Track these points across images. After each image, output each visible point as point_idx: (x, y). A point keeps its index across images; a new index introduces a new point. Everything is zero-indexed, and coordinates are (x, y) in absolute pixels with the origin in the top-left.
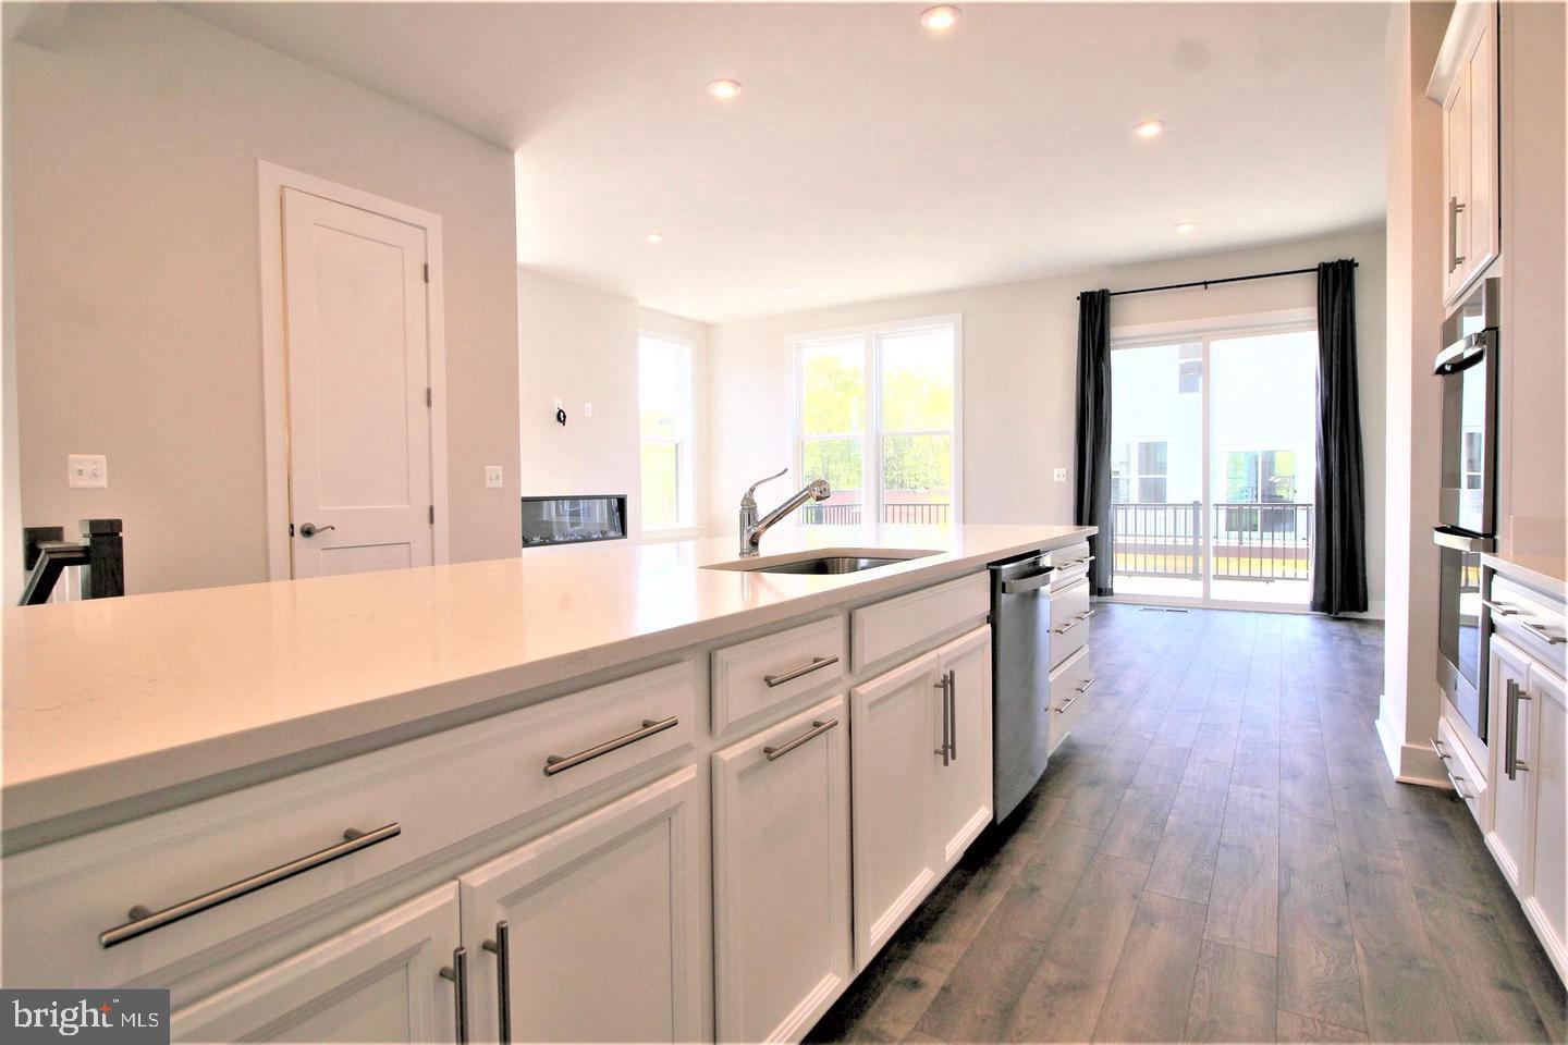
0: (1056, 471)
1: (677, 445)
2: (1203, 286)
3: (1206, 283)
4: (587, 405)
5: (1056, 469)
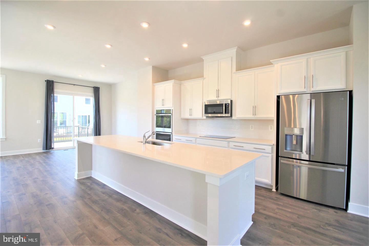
2: (73, 85)
5: (37, 121)
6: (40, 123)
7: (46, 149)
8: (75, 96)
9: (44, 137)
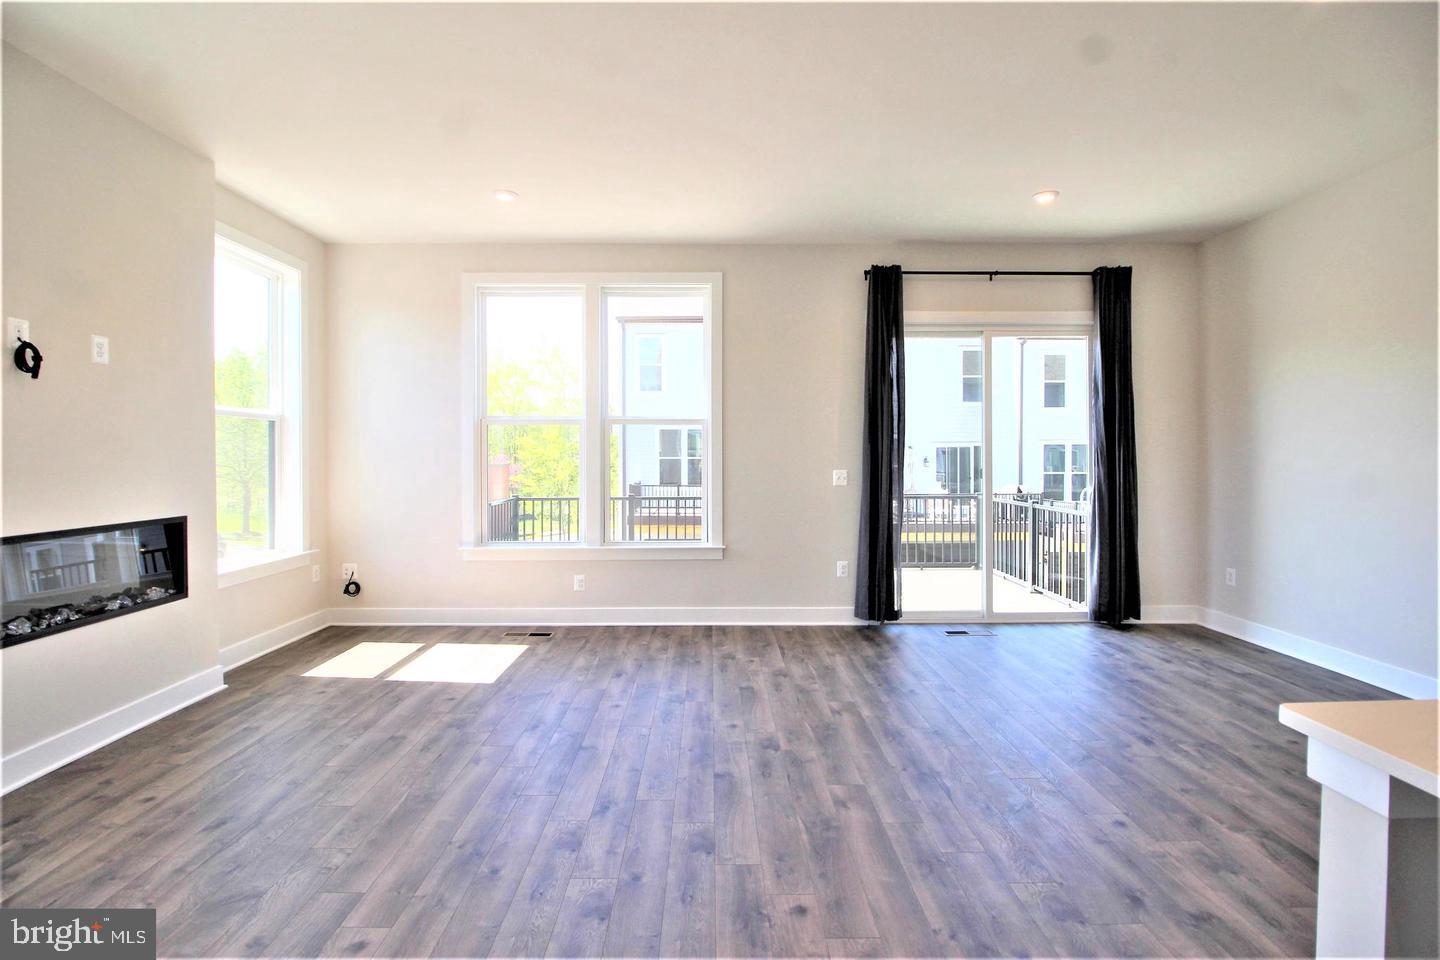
0: (835, 474)
1: (272, 424)
2: (988, 276)
3: (991, 274)
4: (97, 339)
5: (835, 471)
6: (845, 483)
7: (871, 617)
8: (995, 340)
9: (862, 552)
